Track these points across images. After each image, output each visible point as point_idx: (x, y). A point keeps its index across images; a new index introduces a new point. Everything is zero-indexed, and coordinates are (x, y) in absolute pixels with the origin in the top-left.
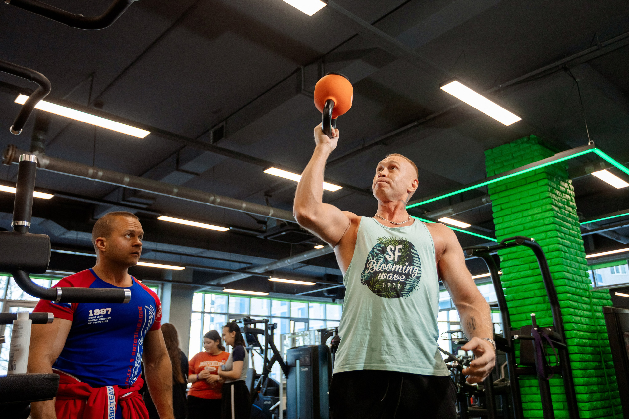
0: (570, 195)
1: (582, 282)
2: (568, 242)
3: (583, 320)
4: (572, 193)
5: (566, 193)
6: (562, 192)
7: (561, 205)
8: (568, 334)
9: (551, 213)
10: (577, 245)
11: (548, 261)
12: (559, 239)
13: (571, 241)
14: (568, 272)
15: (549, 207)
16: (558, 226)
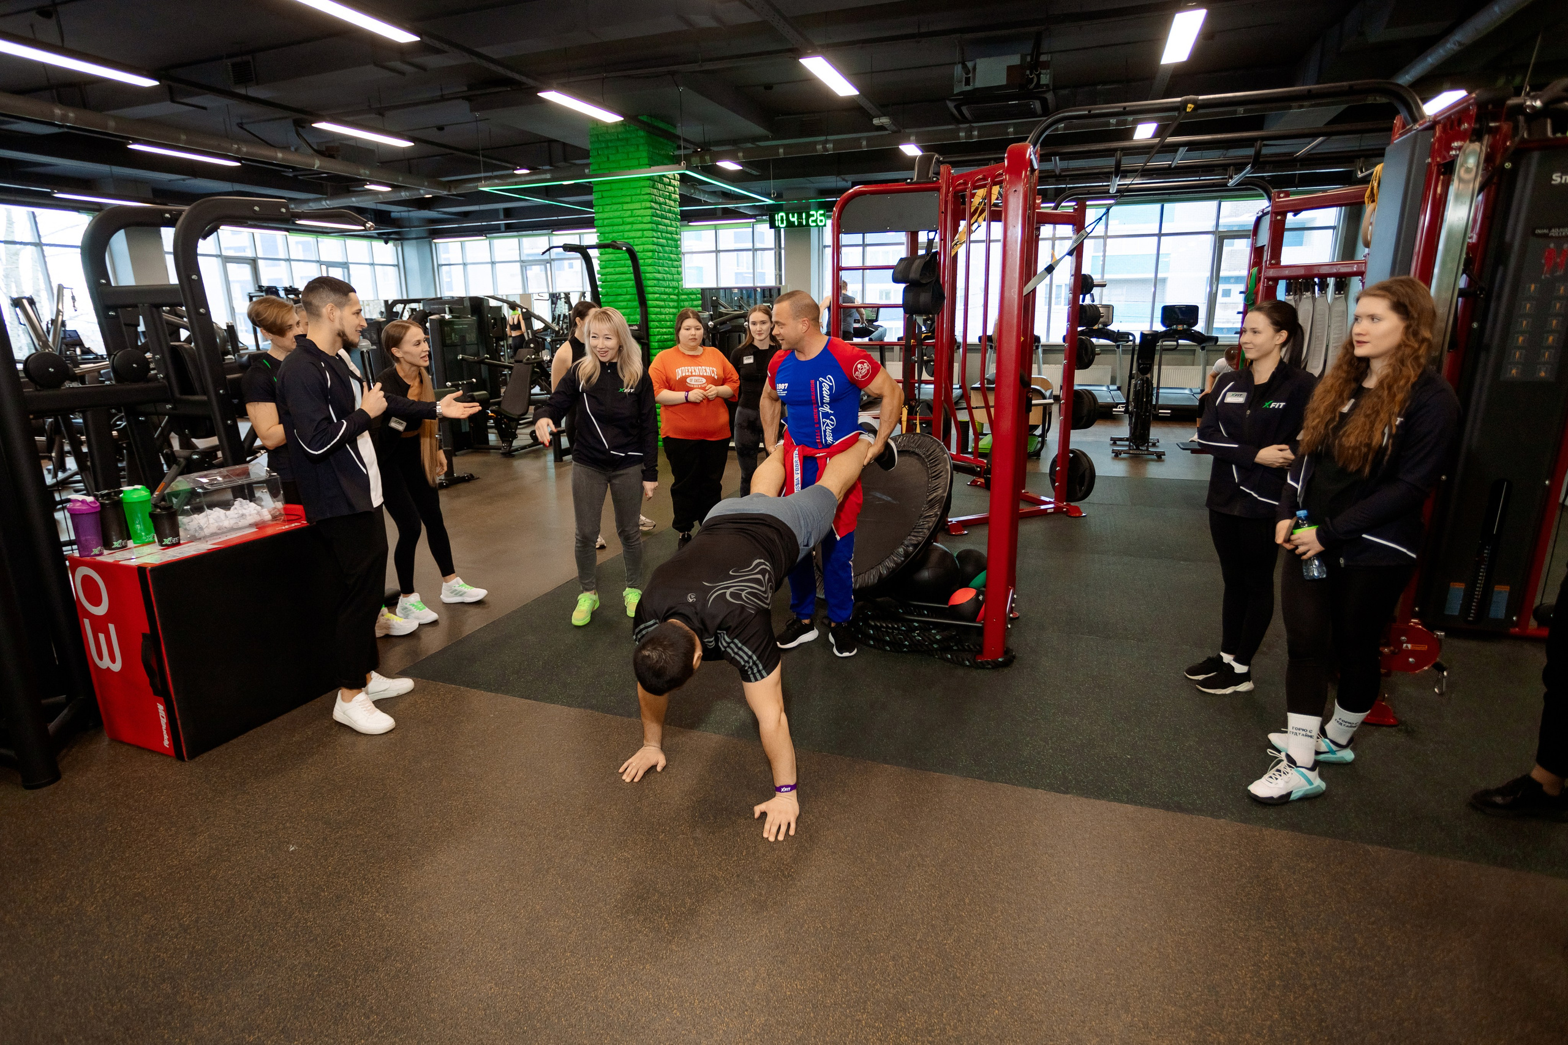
0: (674, 187)
1: (673, 280)
2: (664, 241)
3: (667, 317)
4: (677, 183)
5: (670, 184)
6: (665, 184)
7: (662, 200)
8: (652, 331)
9: (649, 212)
10: (673, 243)
11: (641, 262)
12: (655, 239)
13: (667, 239)
14: (659, 273)
15: (648, 204)
16: (654, 225)
